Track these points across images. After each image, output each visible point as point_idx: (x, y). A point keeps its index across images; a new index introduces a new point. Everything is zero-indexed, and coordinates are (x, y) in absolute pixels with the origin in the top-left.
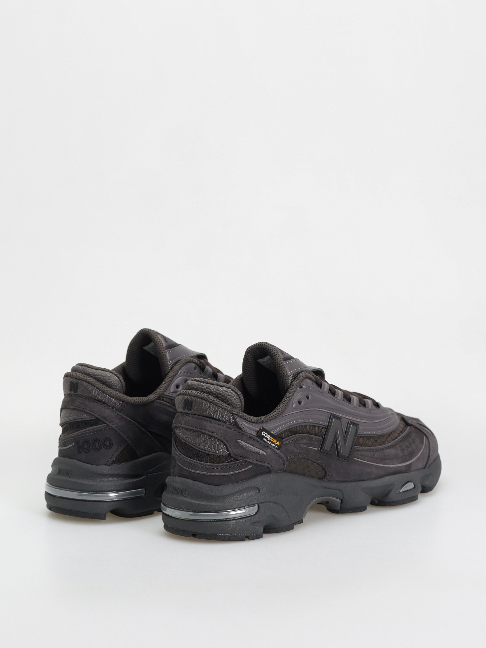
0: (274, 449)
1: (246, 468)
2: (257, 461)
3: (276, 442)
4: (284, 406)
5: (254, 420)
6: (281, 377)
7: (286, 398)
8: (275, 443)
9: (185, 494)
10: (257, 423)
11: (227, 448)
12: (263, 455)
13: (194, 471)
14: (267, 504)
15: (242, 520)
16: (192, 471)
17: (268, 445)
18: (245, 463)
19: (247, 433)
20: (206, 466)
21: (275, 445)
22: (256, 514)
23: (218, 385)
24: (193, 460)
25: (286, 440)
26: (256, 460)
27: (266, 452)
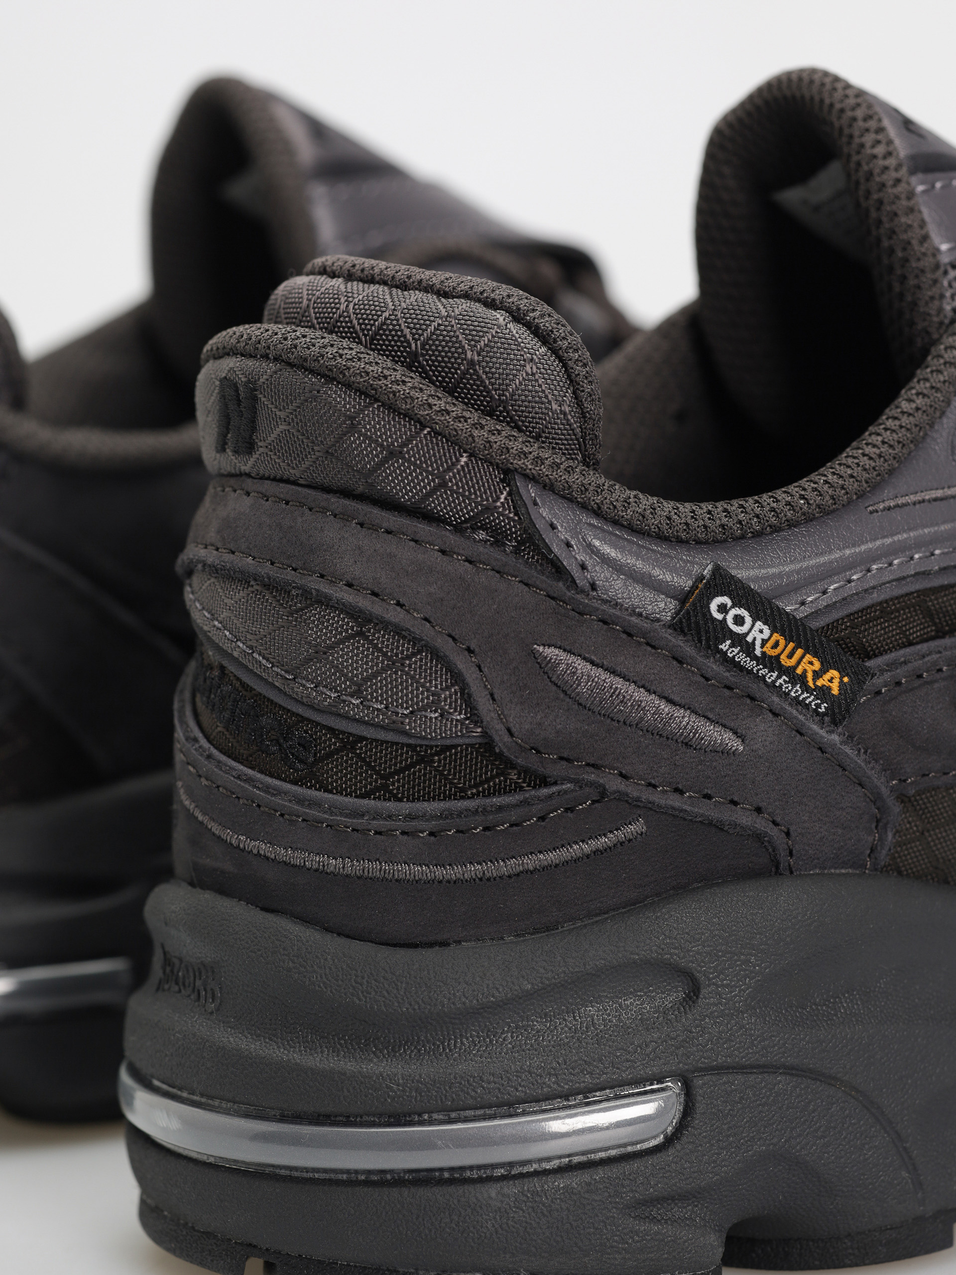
0: (801, 717)
1: (604, 839)
2: (679, 791)
3: (817, 675)
4: (891, 446)
5: (664, 521)
6: (891, 269)
7: (910, 400)
8: (810, 676)
9: (209, 995)
10: (680, 541)
11: (470, 696)
12: (725, 752)
13: (264, 848)
14: (752, 1077)
15: (561, 1182)
16: (252, 845)
17: (755, 686)
18: (594, 802)
19: (605, 602)
20: (332, 814)
21: (805, 688)
22: (670, 1141)
23: (428, 289)
24: (259, 775)
25: (892, 665)
26: (669, 784)
27: (742, 738)
